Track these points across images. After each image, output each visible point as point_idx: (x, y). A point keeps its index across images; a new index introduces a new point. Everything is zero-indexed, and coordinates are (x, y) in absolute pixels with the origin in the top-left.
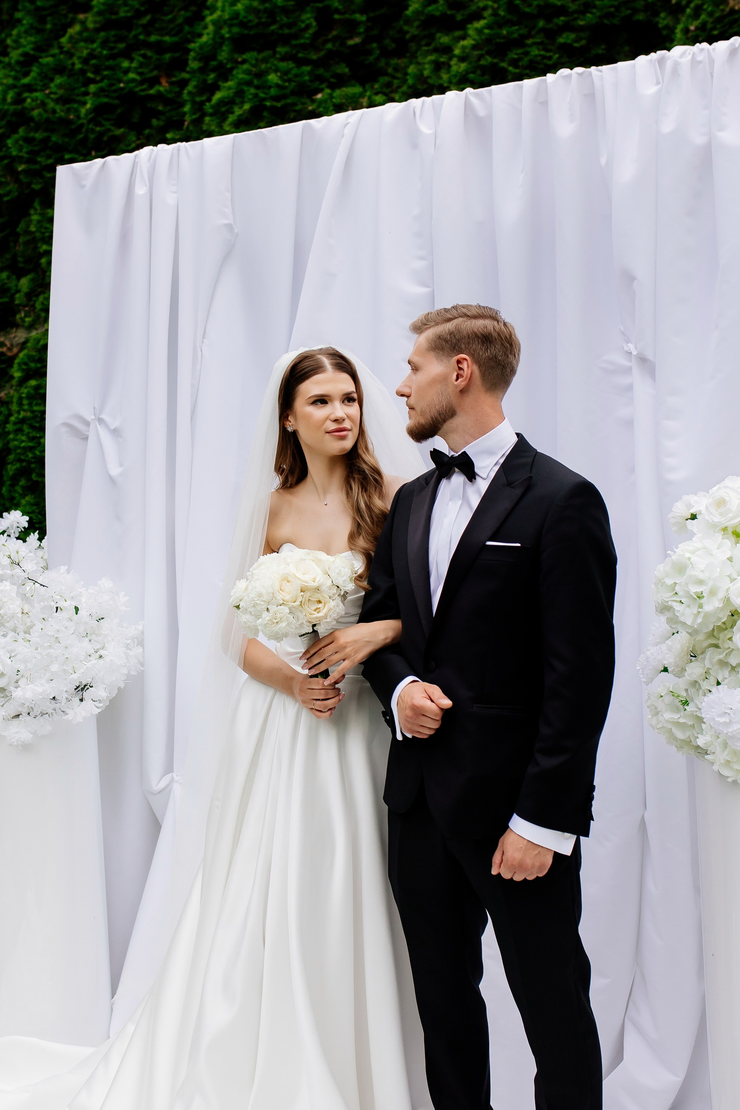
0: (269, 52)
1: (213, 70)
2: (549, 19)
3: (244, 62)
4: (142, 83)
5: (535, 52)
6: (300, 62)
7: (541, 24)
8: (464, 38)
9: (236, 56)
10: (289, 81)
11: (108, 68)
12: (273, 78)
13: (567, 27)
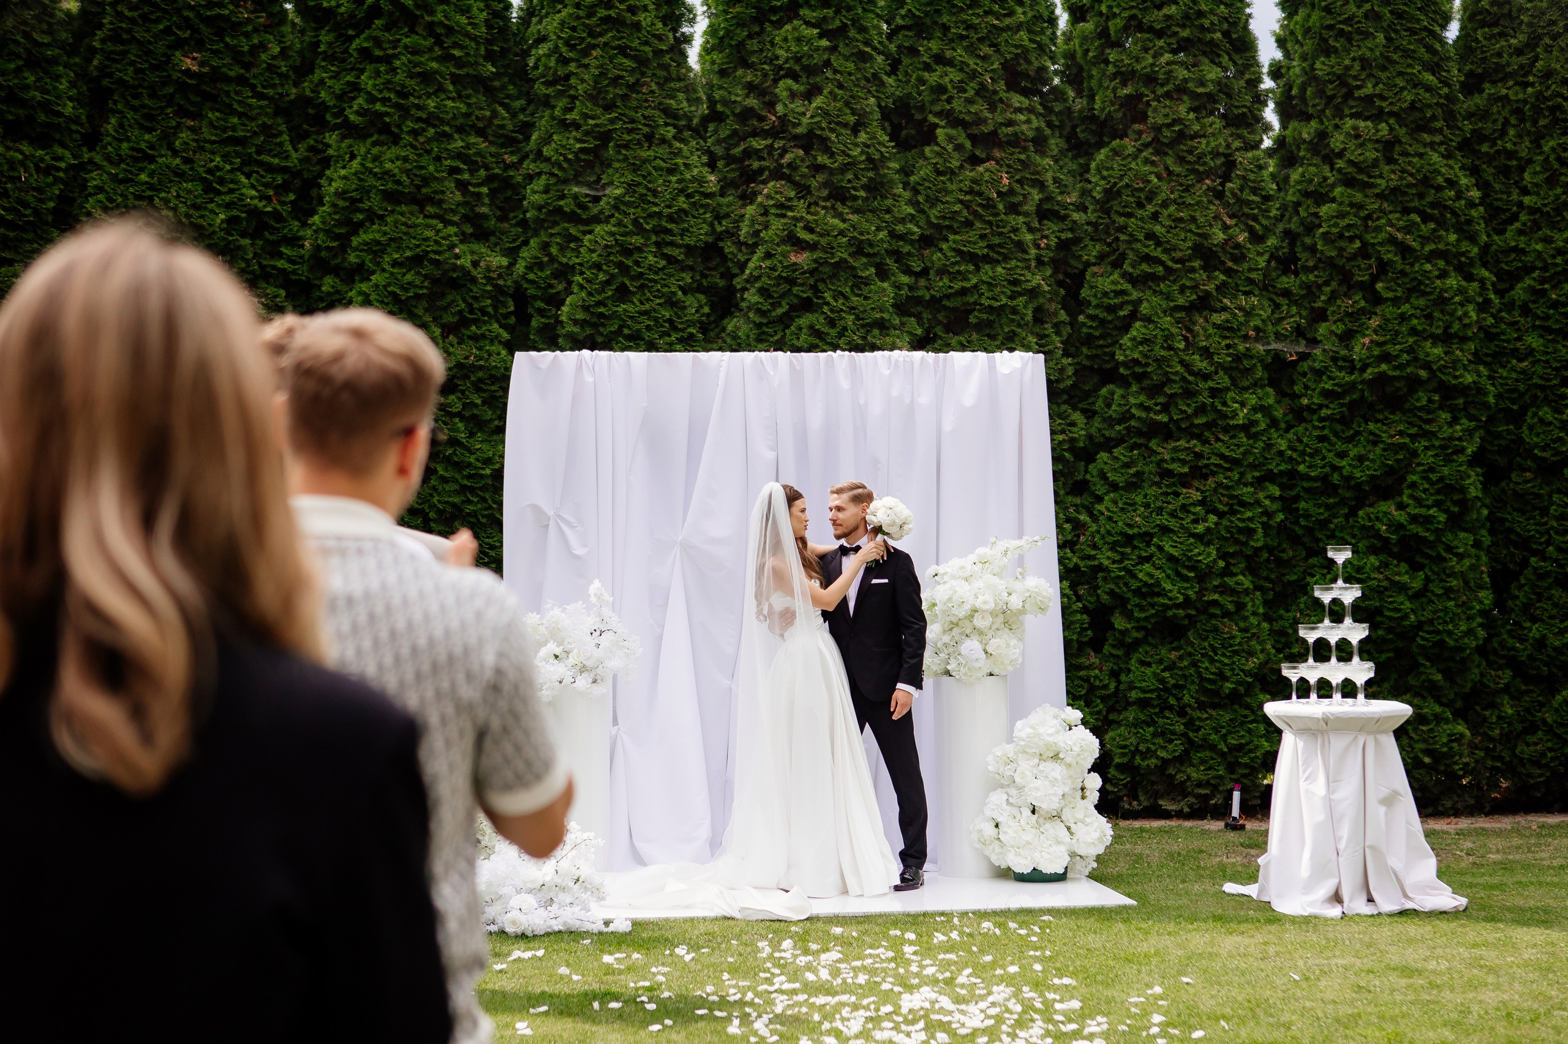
0: (416, 208)
1: (361, 211)
2: (657, 233)
3: (393, 212)
4: (261, 198)
5: (651, 258)
6: (447, 223)
7: (654, 238)
8: (590, 232)
9: (385, 204)
10: (444, 238)
11: (232, 181)
12: (429, 233)
13: (672, 244)
